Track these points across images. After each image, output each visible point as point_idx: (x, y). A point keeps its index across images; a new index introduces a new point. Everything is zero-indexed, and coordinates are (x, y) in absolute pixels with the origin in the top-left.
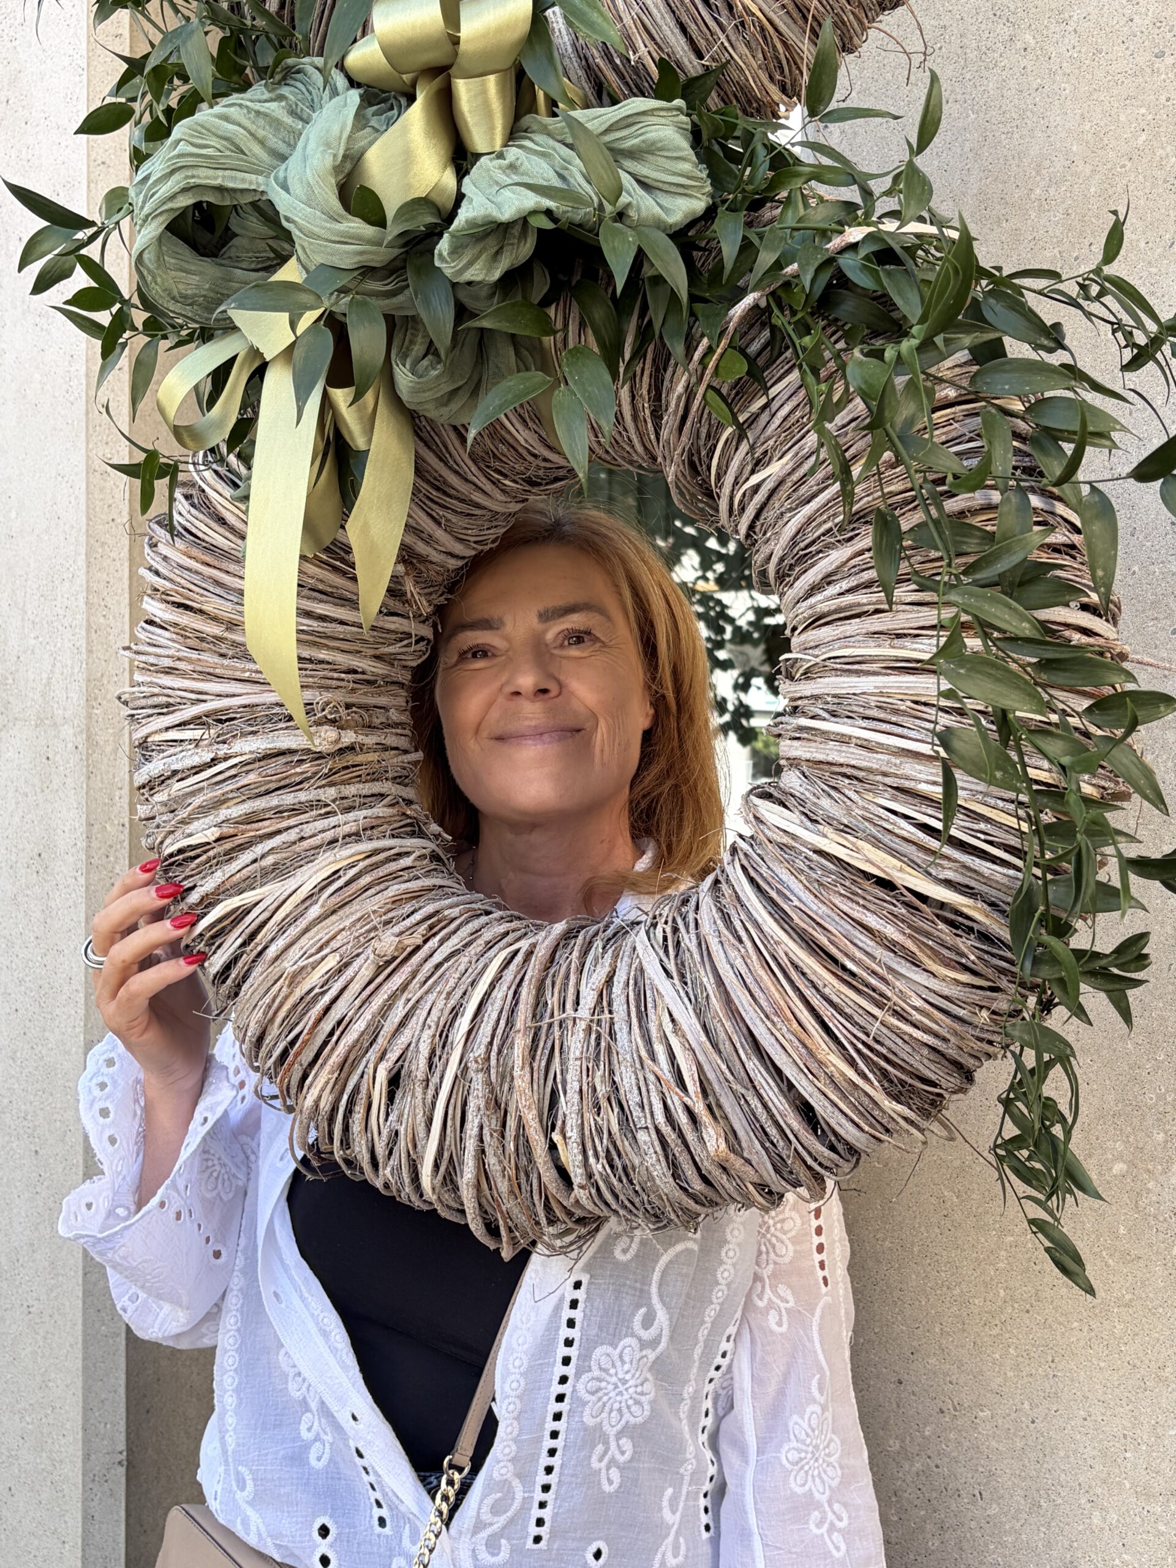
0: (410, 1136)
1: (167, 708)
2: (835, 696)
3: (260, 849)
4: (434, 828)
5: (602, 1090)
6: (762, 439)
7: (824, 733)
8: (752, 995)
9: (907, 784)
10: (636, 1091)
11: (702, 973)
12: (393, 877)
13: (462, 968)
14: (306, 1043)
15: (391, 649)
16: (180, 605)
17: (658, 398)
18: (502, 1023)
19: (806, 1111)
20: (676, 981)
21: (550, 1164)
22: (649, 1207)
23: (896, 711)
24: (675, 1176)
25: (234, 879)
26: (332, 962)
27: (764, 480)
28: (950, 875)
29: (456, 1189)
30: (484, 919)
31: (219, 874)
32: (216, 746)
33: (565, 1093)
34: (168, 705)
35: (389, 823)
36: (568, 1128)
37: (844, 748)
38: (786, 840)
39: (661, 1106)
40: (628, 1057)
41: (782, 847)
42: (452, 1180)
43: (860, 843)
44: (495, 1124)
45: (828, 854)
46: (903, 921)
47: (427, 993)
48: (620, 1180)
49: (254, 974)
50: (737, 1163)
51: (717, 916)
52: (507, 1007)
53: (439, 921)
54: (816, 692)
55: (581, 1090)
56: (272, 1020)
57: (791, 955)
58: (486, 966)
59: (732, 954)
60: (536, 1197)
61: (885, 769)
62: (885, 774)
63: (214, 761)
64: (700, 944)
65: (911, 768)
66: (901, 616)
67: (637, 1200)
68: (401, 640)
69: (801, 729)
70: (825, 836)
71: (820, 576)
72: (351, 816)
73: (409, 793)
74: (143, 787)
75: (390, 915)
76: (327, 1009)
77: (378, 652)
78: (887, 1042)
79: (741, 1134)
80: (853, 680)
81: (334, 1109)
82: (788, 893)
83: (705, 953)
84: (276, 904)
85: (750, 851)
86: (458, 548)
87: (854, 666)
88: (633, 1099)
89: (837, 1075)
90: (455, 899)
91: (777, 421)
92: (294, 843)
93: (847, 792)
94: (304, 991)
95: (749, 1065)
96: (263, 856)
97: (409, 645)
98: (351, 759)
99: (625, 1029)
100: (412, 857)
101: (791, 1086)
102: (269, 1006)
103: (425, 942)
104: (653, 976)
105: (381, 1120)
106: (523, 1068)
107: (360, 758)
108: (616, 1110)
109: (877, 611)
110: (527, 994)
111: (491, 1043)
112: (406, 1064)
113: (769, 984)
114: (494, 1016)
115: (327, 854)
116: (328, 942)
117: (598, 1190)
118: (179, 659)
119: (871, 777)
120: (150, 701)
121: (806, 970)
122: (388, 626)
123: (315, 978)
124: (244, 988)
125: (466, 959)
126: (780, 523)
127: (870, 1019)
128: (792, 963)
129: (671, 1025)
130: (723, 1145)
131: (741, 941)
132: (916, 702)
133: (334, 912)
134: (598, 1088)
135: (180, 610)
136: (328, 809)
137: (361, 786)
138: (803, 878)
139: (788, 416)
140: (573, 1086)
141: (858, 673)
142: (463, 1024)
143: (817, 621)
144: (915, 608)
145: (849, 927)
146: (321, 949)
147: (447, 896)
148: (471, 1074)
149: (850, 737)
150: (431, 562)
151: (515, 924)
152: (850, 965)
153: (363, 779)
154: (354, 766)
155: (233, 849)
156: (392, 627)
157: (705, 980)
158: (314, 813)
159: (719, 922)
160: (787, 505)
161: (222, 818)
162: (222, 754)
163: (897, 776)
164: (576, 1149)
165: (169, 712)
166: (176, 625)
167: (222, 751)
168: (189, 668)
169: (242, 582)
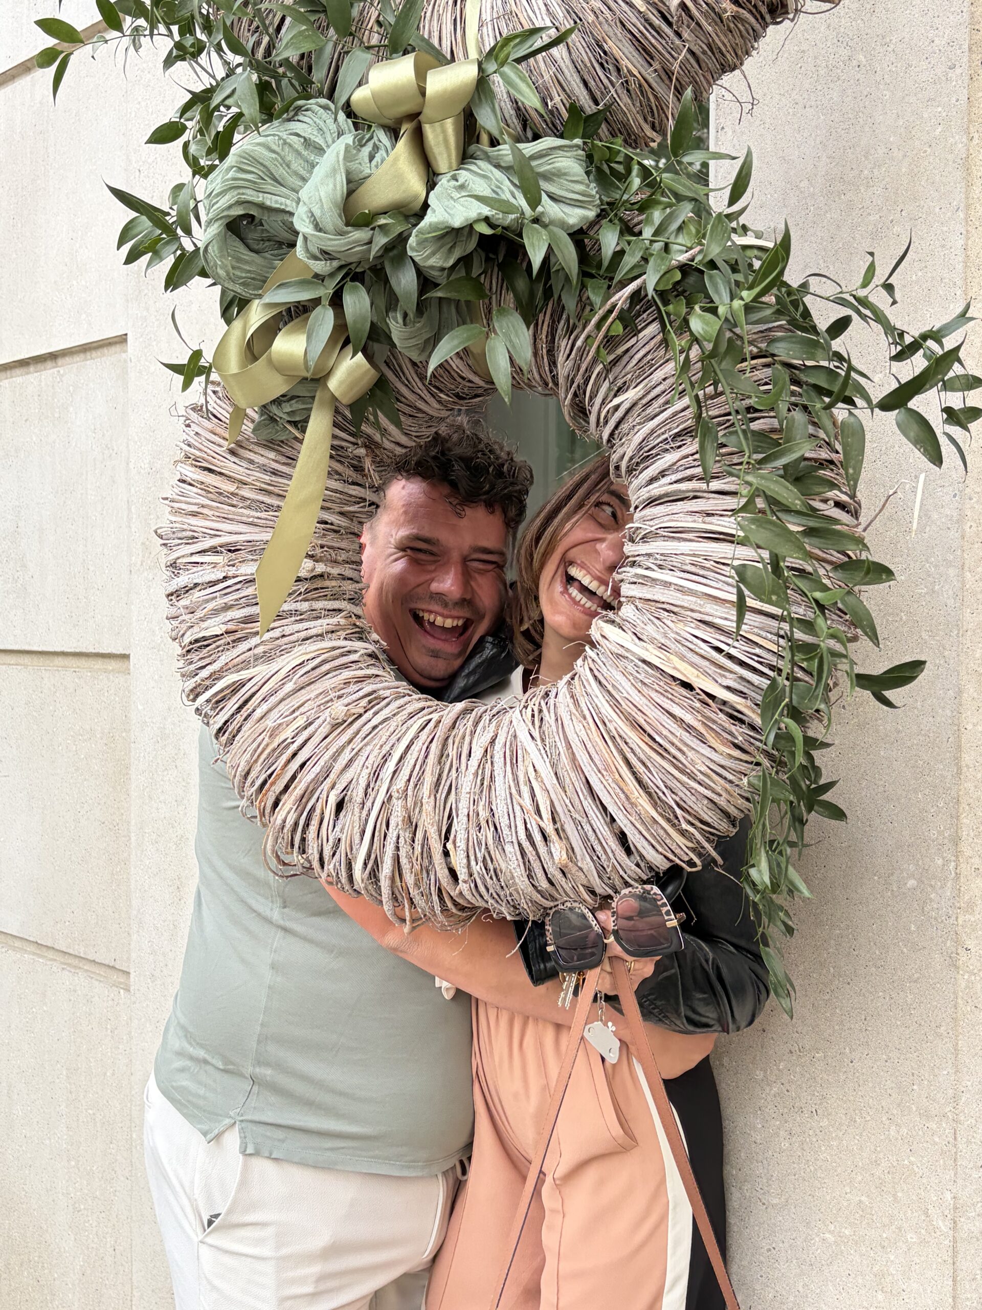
0: (348, 842)
1: (193, 539)
2: (662, 555)
3: (254, 641)
4: (375, 636)
5: (484, 814)
6: (623, 374)
7: (654, 580)
8: (590, 756)
9: (707, 618)
10: (507, 817)
11: (557, 739)
12: (345, 666)
13: (392, 729)
14: (279, 776)
15: (351, 509)
16: (205, 468)
17: (553, 341)
18: (418, 767)
19: (622, 838)
20: (539, 742)
21: (444, 865)
22: (509, 898)
23: (703, 568)
24: (529, 876)
25: (235, 661)
26: (301, 722)
27: (622, 402)
28: (732, 683)
29: (377, 880)
30: (407, 699)
31: (223, 658)
32: (227, 568)
33: (457, 816)
34: (194, 537)
35: (344, 630)
36: (458, 840)
37: (666, 591)
38: (621, 651)
39: (524, 827)
40: (503, 792)
41: (619, 656)
42: (375, 876)
43: (672, 657)
44: (408, 835)
45: (650, 663)
46: (698, 712)
47: (366, 745)
48: (491, 878)
49: (244, 729)
50: (574, 869)
51: (570, 701)
52: (421, 757)
53: (376, 698)
54: (649, 552)
55: (468, 815)
56: (256, 761)
57: (619, 729)
58: (408, 729)
59: (579, 727)
60: (432, 888)
61: (692, 607)
62: (692, 610)
63: (225, 578)
64: (557, 720)
65: (708, 607)
66: (711, 501)
67: (502, 893)
68: (359, 503)
69: (636, 575)
70: (647, 650)
71: (657, 472)
72: (320, 621)
73: (358, 610)
74: (172, 594)
75: (342, 692)
76: (294, 755)
77: (343, 510)
78: (680, 793)
79: (577, 850)
80: (675, 544)
81: (296, 824)
82: (621, 688)
83: (560, 726)
84: (263, 681)
85: (596, 658)
86: (404, 440)
87: (675, 534)
88: (503, 822)
89: (643, 812)
90: (386, 684)
91: (634, 361)
92: (278, 639)
93: (665, 621)
94: (281, 740)
95: (585, 804)
96: (255, 647)
97: (364, 507)
98: (319, 583)
99: (502, 775)
100: (359, 654)
101: (613, 820)
102: (255, 751)
103: (365, 712)
104: (523, 740)
105: (330, 831)
106: (429, 797)
107: (327, 583)
108: (492, 829)
109: (695, 497)
110: (435, 748)
111: (409, 780)
112: (349, 793)
113: (602, 748)
114: (412, 762)
115: (300, 648)
116: (299, 708)
117: (476, 886)
118: (203, 506)
119: (682, 612)
120: (180, 535)
121: (628, 740)
122: (351, 492)
123: (288, 733)
124: (237, 739)
125: (395, 724)
126: (632, 432)
127: (670, 777)
128: (620, 736)
129: (534, 773)
130: (565, 856)
131: (585, 718)
132: (715, 562)
133: (302, 688)
134: (480, 814)
135: (206, 472)
136: (302, 617)
137: (326, 603)
138: (631, 678)
139: (643, 358)
140: (463, 812)
141: (679, 539)
142: (391, 765)
143: (652, 502)
144: (721, 496)
145: (660, 714)
146: (294, 711)
147: (382, 682)
148: (394, 800)
149: (670, 584)
150: (385, 449)
151: (429, 703)
152: (658, 739)
153: (328, 597)
154: (322, 588)
155: (234, 641)
156: (354, 493)
157: (559, 744)
158: (293, 619)
159: (572, 706)
160: (637, 420)
161: (229, 618)
162: (230, 574)
163: (700, 612)
164: (462, 855)
165: (193, 543)
166: (202, 483)
167: (232, 571)
168: (210, 513)
169: (252, 454)
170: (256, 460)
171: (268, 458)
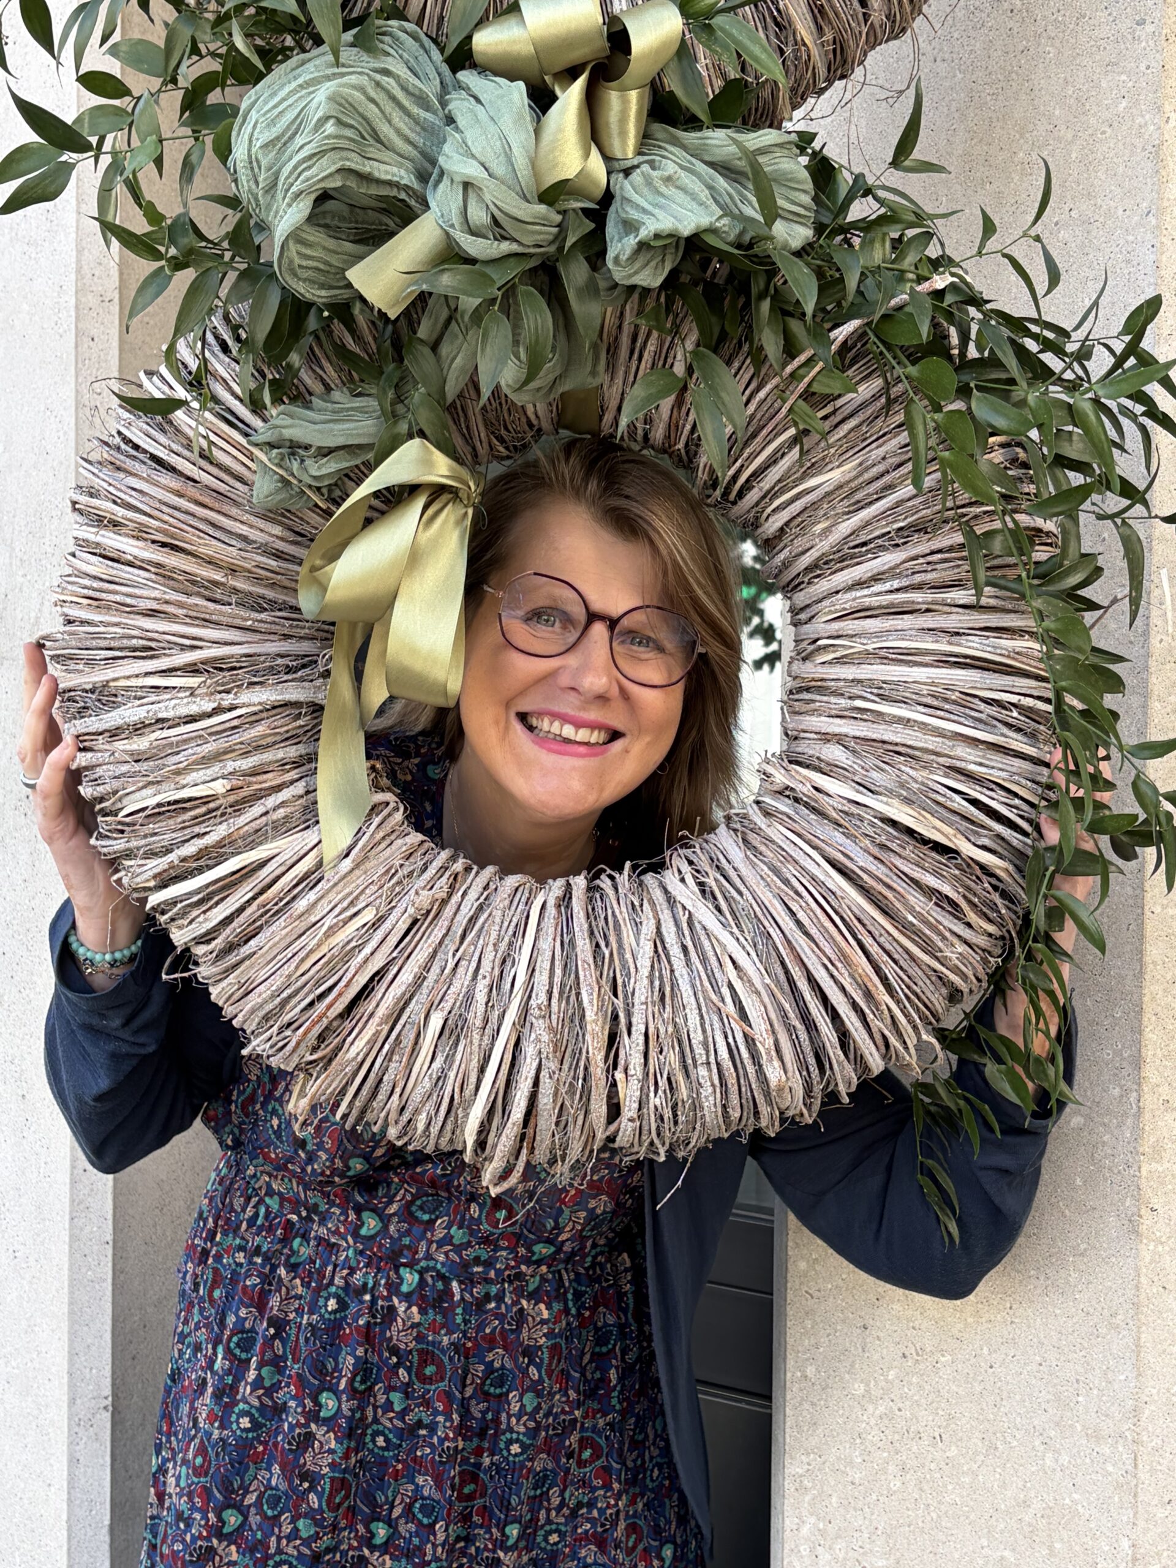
0: (459, 1081)
1: (147, 652)
2: (884, 682)
3: (271, 801)
6: (822, 446)
7: (879, 714)
8: (816, 944)
9: (958, 764)
10: (700, 1031)
11: (767, 923)
13: (498, 920)
14: (340, 995)
16: (164, 545)
18: (558, 972)
19: (843, 1044)
20: (735, 930)
21: (604, 1102)
23: (946, 700)
24: (724, 1107)
25: (242, 832)
26: (369, 916)
27: (820, 485)
28: (986, 841)
31: (224, 826)
32: (219, 696)
33: (629, 1034)
34: (151, 649)
36: (631, 1067)
37: (900, 730)
39: (725, 1042)
40: (693, 999)
44: (553, 1065)
45: (895, 822)
46: (957, 881)
50: (787, 1091)
51: (770, 872)
52: (559, 958)
53: (456, 875)
54: (856, 676)
55: (646, 1032)
61: (937, 749)
62: (939, 754)
63: (217, 711)
65: (962, 751)
66: (953, 617)
69: (852, 709)
70: (885, 804)
71: (868, 574)
75: (408, 869)
76: (365, 962)
79: (789, 1065)
80: (905, 669)
82: (850, 855)
84: (295, 858)
87: (905, 657)
88: (697, 1037)
91: (842, 432)
92: (302, 796)
93: (903, 768)
94: (334, 944)
95: (812, 1005)
96: (273, 810)
103: (450, 895)
105: (425, 1067)
106: (597, 1013)
109: (928, 610)
111: (549, 991)
112: (454, 1014)
113: (833, 933)
114: (547, 965)
116: (357, 898)
118: (167, 602)
121: (866, 922)
123: (350, 932)
124: (252, 943)
128: (855, 916)
129: (735, 971)
130: (784, 1078)
131: (801, 897)
132: (962, 693)
133: (357, 866)
134: (662, 1031)
135: (164, 549)
138: (865, 842)
140: (638, 1028)
141: (908, 662)
142: (520, 973)
143: (857, 612)
144: (965, 611)
146: (352, 903)
148: (532, 1020)
149: (909, 720)
152: (910, 918)
155: (237, 803)
157: (771, 930)
160: (841, 508)
161: (227, 769)
162: (225, 704)
163: (949, 757)
164: (635, 1086)
165: (152, 657)
166: (159, 565)
167: (228, 700)
168: (180, 612)
169: (245, 528)
170: (252, 537)
171: (272, 533)
